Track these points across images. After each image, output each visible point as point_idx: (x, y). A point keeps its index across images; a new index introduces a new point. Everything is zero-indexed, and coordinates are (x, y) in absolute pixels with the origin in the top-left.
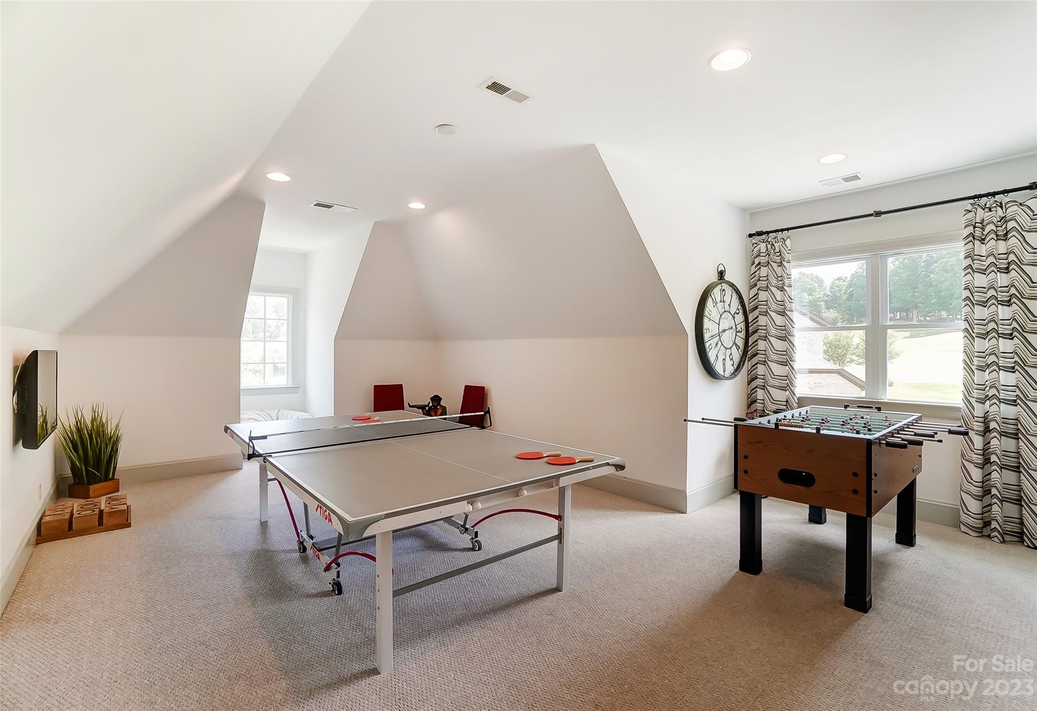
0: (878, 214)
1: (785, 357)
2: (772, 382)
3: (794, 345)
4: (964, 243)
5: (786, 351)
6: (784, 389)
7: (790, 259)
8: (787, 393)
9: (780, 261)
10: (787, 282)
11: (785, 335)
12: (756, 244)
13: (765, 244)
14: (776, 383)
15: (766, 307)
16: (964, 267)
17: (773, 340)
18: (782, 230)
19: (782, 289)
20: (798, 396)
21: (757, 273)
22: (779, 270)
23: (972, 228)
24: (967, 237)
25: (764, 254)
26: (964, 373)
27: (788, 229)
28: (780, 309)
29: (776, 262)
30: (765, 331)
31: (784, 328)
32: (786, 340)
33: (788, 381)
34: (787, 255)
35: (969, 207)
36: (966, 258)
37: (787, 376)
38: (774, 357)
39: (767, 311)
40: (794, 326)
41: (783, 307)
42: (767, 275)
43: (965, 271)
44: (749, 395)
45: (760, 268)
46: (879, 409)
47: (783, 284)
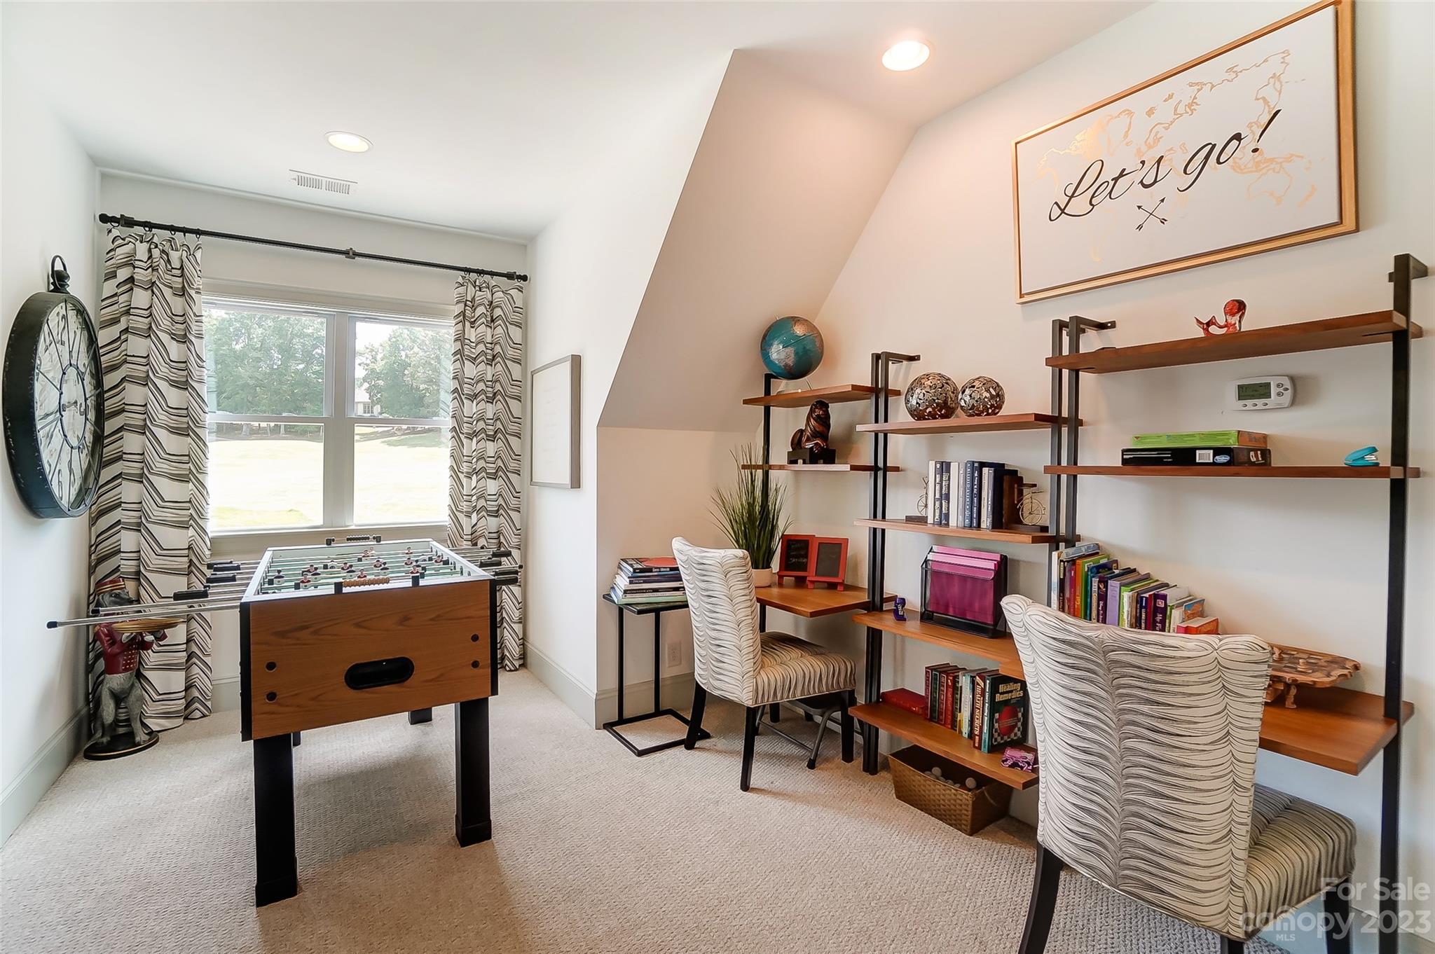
0: (350, 254)
1: (186, 466)
2: (157, 513)
3: (205, 444)
4: (454, 322)
5: (188, 455)
6: (183, 526)
7: (201, 287)
8: (191, 532)
9: (180, 286)
10: (194, 327)
11: (186, 426)
12: (123, 239)
13: (146, 246)
14: (169, 515)
15: (144, 369)
16: (453, 352)
17: (161, 434)
18: (185, 231)
19: (183, 339)
20: (211, 535)
21: (122, 298)
22: (177, 304)
23: (463, 305)
24: (457, 316)
25: (145, 265)
26: (451, 482)
27: (198, 232)
28: (180, 376)
29: (171, 288)
30: (143, 417)
31: (185, 412)
32: (188, 435)
33: (192, 511)
34: (197, 279)
35: (460, 280)
36: (456, 340)
37: (190, 502)
38: (164, 467)
39: (148, 375)
40: (207, 410)
41: (185, 373)
42: (151, 307)
43: (455, 356)
44: (92, 547)
45: (131, 289)
46: (378, 539)
47: (188, 329)
